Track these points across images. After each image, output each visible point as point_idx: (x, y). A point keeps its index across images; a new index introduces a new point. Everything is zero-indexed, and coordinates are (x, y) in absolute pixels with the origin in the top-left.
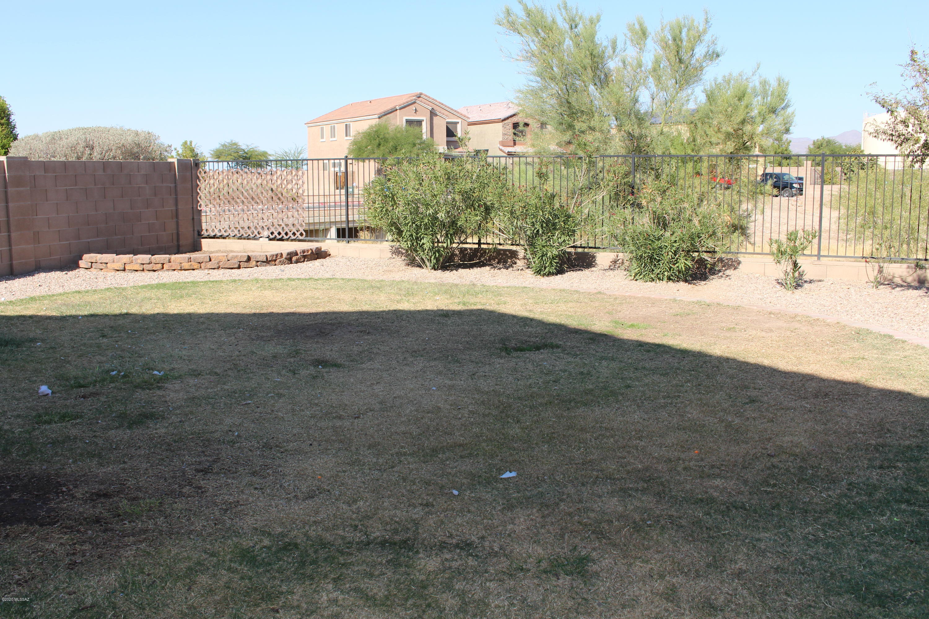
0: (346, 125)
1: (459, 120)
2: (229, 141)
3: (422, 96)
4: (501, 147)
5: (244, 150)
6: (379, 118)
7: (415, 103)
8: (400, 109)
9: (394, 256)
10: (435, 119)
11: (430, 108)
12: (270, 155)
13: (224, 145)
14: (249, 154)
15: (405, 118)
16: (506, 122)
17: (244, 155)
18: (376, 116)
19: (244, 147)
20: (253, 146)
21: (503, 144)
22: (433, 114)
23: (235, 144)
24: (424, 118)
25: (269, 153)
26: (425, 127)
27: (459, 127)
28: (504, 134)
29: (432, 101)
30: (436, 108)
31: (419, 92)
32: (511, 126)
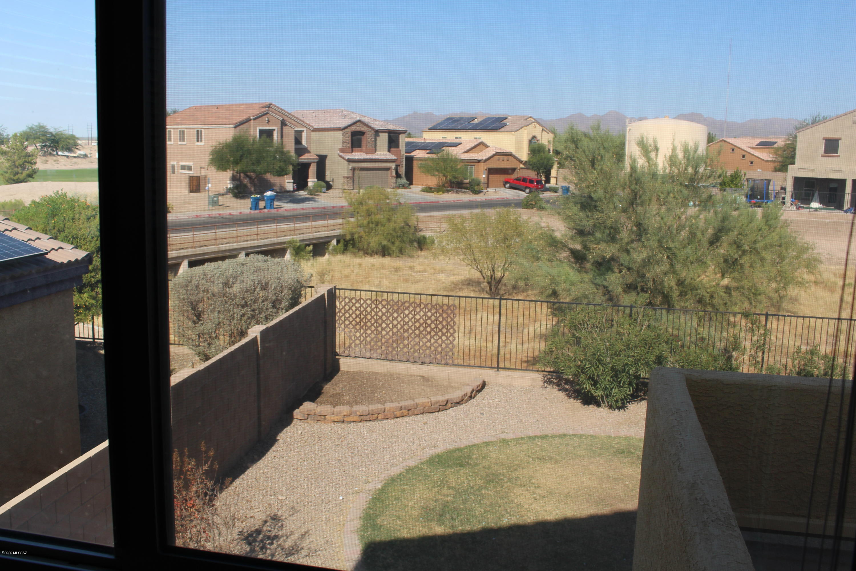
0: (198, 131)
1: (304, 129)
2: (36, 124)
3: (272, 106)
4: (341, 154)
5: (51, 133)
6: (235, 127)
7: (267, 113)
8: (255, 119)
9: (546, 385)
10: (284, 128)
11: (281, 119)
12: (78, 139)
13: (31, 128)
14: (58, 137)
15: (258, 128)
16: (345, 131)
17: (53, 138)
18: (232, 126)
19: (52, 130)
20: (61, 129)
21: (343, 150)
22: (283, 124)
23: (43, 127)
24: (275, 128)
25: (77, 135)
26: (276, 135)
27: (304, 135)
28: (344, 142)
29: (280, 111)
30: (286, 118)
31: (269, 102)
32: (349, 134)
